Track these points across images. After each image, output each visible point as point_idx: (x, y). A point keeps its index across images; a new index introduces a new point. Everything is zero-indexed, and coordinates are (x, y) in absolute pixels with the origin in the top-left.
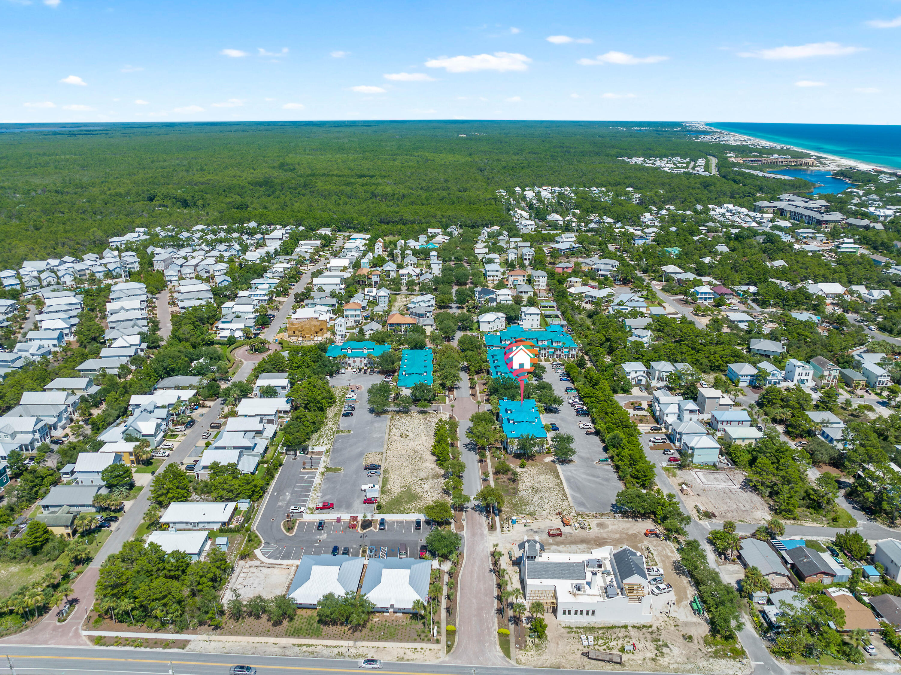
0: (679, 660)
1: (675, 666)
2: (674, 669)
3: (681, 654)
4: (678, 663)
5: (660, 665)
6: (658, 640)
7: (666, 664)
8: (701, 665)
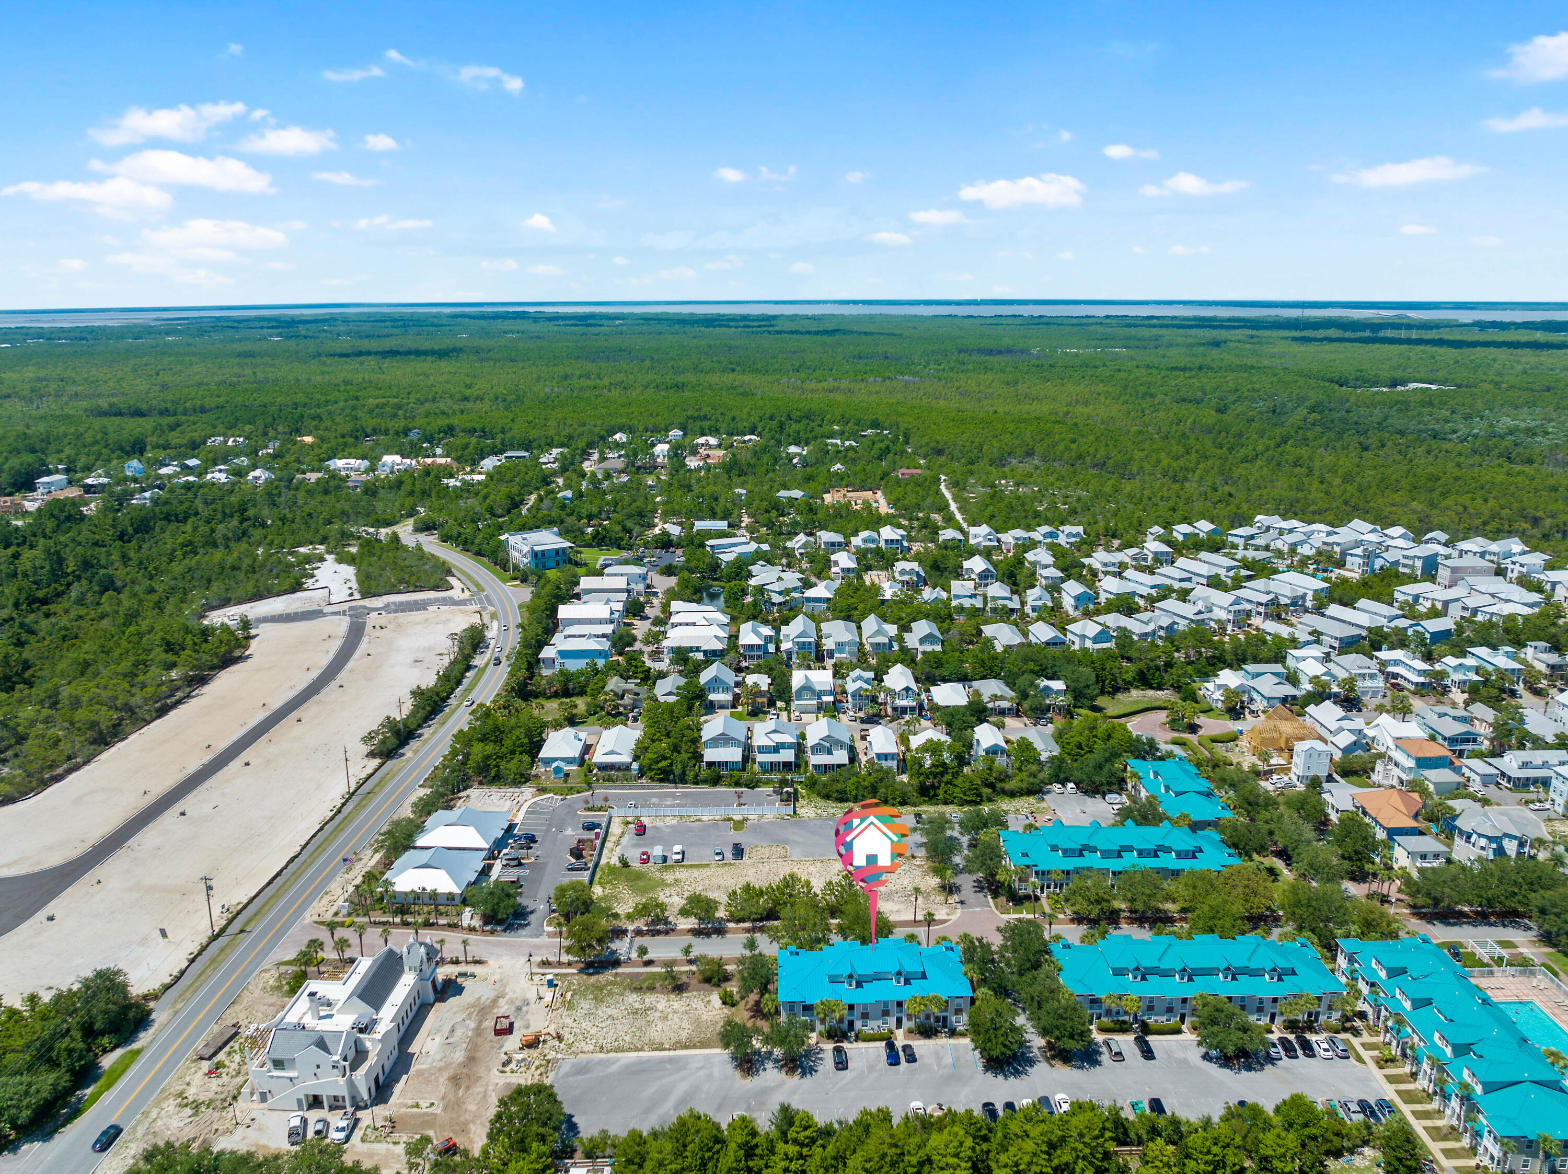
0: (160, 1123)
1: (154, 1115)
2: (149, 1112)
3: (168, 1129)
4: (155, 1120)
5: (166, 1098)
6: (208, 1106)
7: (164, 1105)
8: (131, 1145)
